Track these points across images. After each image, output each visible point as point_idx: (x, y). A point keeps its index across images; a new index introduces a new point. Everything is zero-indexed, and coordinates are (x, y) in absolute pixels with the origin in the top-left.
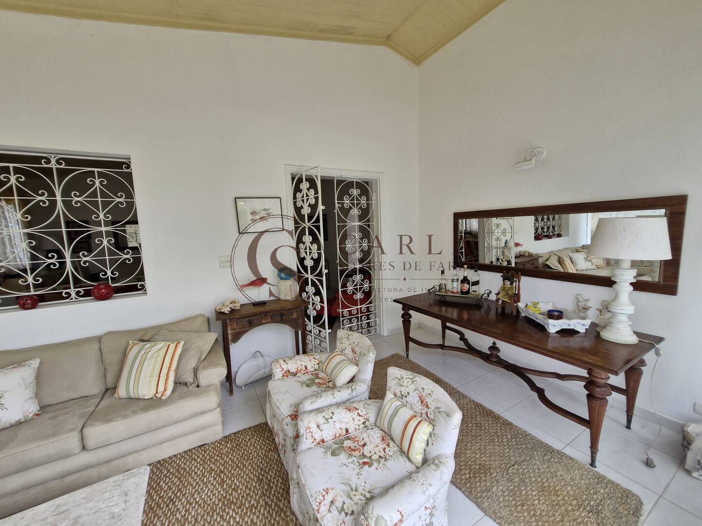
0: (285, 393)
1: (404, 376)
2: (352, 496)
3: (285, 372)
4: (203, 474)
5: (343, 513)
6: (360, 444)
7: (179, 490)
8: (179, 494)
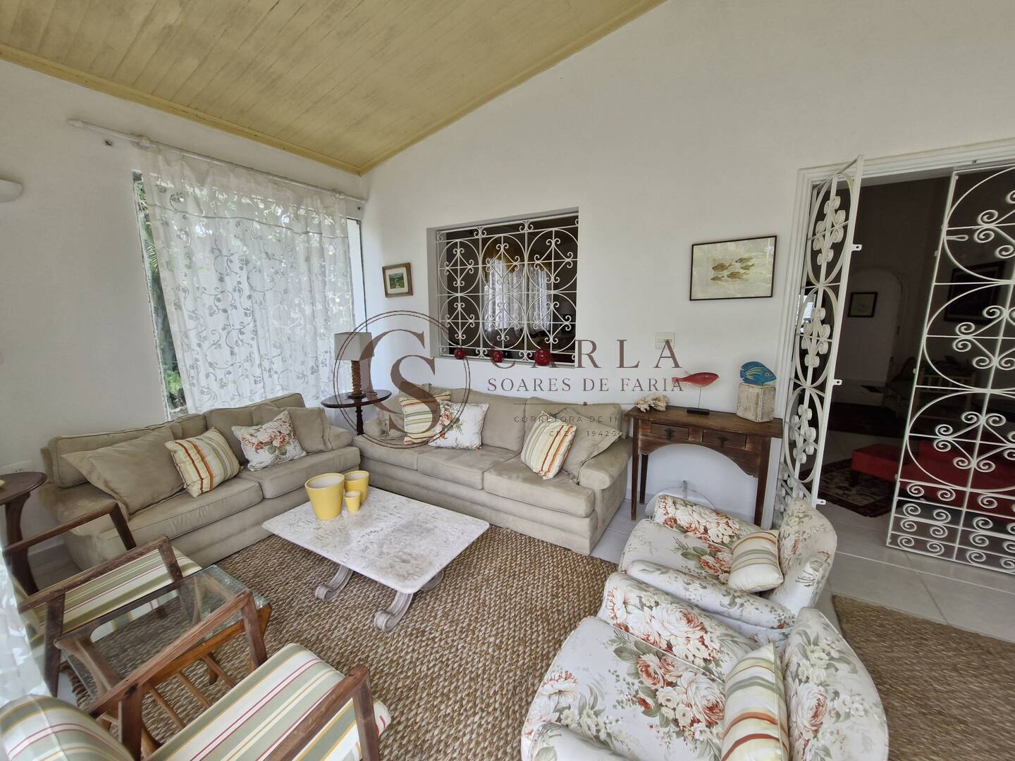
0: (645, 543)
1: (823, 643)
2: (585, 712)
3: (670, 519)
4: (549, 575)
5: (558, 714)
6: (667, 677)
7: (525, 572)
8: (521, 575)
